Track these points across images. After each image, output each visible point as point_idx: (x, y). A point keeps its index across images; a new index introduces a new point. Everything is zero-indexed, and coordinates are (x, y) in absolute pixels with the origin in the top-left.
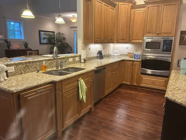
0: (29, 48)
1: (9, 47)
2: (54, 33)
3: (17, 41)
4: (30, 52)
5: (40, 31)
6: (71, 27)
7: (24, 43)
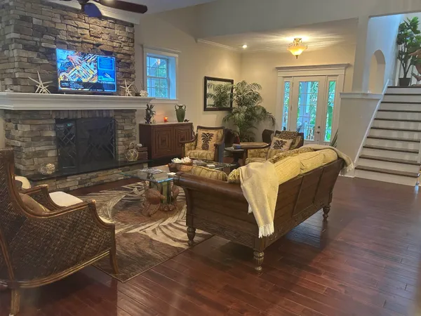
0: (186, 120)
1: (148, 117)
2: (233, 83)
3: (164, 103)
4: (206, 132)
5: (206, 79)
6: (278, 68)
7: (178, 108)
